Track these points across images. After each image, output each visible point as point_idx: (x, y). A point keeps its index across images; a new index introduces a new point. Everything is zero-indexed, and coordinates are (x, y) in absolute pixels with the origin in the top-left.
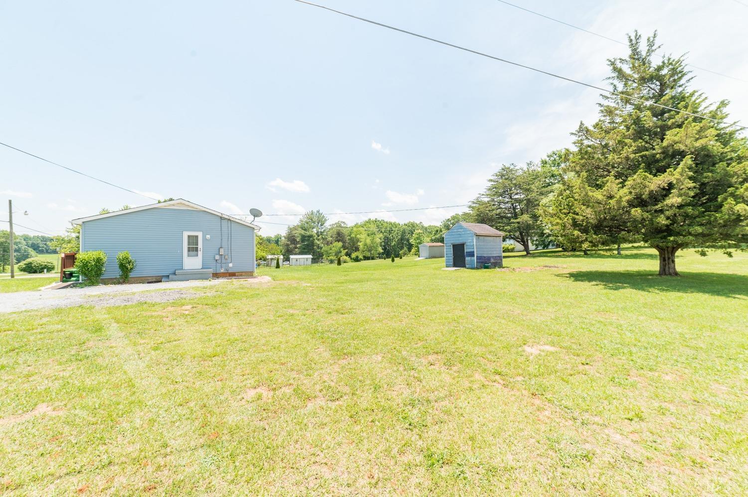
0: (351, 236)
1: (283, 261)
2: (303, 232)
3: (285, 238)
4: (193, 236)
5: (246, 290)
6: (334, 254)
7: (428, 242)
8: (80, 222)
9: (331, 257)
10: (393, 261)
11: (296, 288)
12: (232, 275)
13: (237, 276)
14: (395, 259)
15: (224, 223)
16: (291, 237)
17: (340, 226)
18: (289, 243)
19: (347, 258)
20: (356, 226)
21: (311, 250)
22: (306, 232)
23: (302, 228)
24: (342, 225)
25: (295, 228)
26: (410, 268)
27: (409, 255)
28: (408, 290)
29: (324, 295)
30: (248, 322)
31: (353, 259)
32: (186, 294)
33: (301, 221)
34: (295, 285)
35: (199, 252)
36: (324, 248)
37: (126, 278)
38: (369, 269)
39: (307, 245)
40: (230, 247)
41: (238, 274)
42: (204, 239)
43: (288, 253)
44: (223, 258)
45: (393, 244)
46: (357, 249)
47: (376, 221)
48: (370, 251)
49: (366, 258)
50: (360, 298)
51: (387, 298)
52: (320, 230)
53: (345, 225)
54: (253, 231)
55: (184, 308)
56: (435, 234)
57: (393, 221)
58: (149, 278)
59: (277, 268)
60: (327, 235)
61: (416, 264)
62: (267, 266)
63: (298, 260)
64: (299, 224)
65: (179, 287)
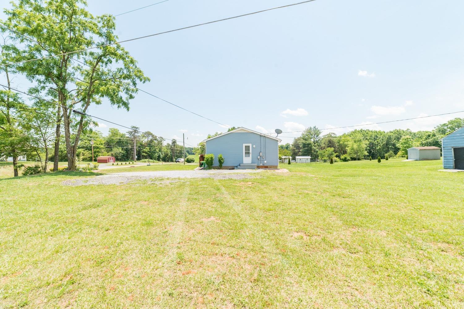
0: (340, 143)
1: (292, 160)
2: (304, 141)
3: (292, 146)
4: (247, 146)
5: (275, 177)
6: (327, 156)
7: (418, 146)
8: (205, 141)
9: (325, 158)
10: (379, 161)
11: (305, 178)
12: (266, 167)
13: (269, 168)
14: (381, 160)
15: (262, 138)
16: (296, 145)
17: (331, 136)
18: (295, 148)
19: (337, 159)
20: (344, 135)
21: (310, 153)
22: (306, 142)
23: (303, 139)
24: (333, 135)
25: (299, 139)
26: (398, 168)
27: (395, 157)
28: (401, 186)
29: (326, 184)
30: (282, 195)
31: (342, 159)
32: (247, 176)
33: (303, 134)
34: (304, 175)
35: (250, 154)
36: (319, 152)
37: (221, 166)
38: (358, 167)
39: (307, 150)
40: (265, 152)
41: (269, 167)
42: (253, 148)
43: (294, 155)
44: (262, 158)
45: (378, 148)
46: (345, 152)
47: (361, 131)
48: (356, 153)
49: (353, 159)
50: (355, 188)
51: (381, 191)
52: (316, 140)
53: (335, 136)
54: (277, 142)
55: (248, 183)
56: (426, 139)
57: (378, 130)
58: (229, 167)
59: (289, 164)
60: (321, 143)
61: (404, 165)
62: (282, 163)
63: (301, 159)
64: (302, 136)
65: (243, 172)
